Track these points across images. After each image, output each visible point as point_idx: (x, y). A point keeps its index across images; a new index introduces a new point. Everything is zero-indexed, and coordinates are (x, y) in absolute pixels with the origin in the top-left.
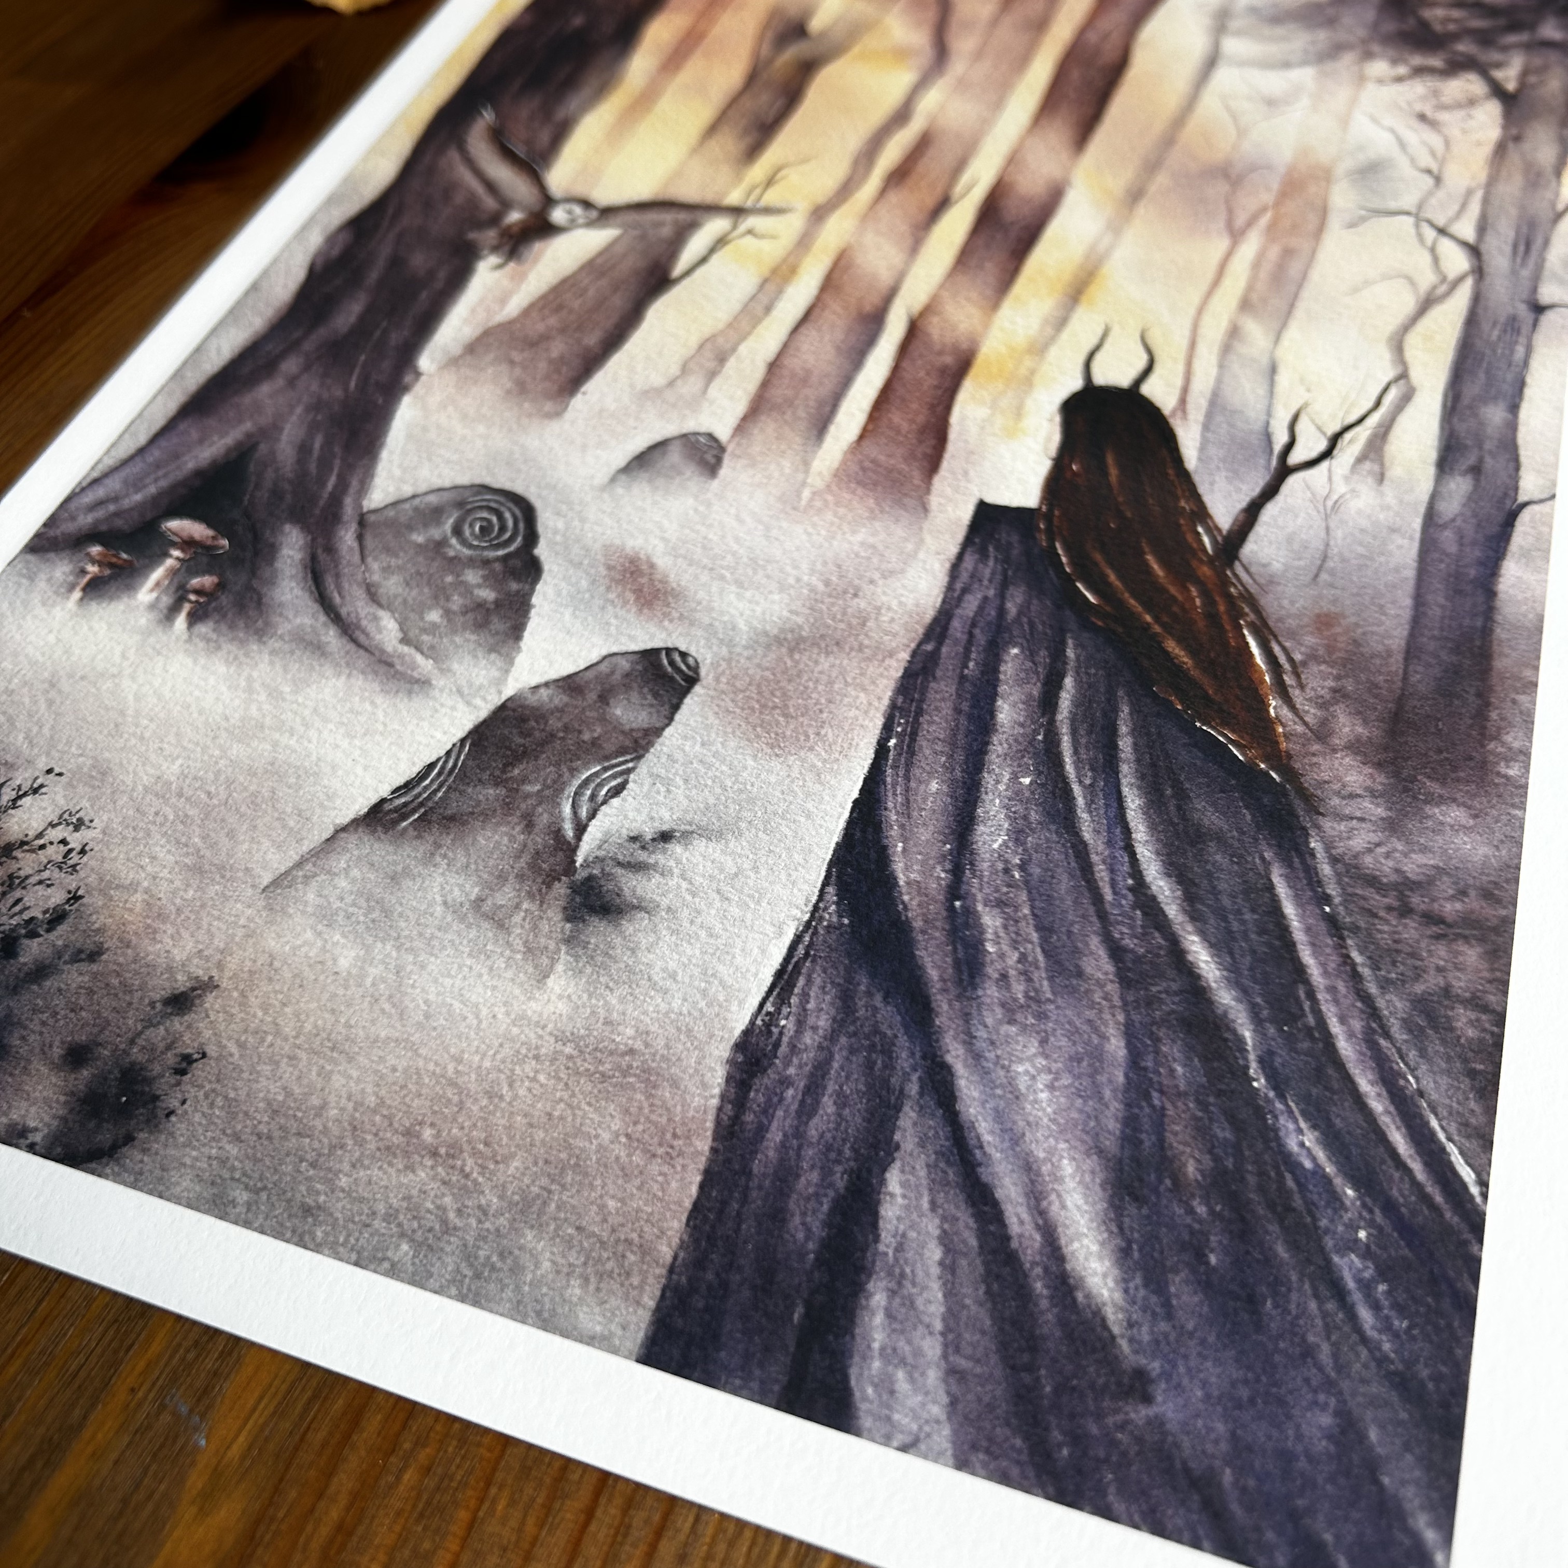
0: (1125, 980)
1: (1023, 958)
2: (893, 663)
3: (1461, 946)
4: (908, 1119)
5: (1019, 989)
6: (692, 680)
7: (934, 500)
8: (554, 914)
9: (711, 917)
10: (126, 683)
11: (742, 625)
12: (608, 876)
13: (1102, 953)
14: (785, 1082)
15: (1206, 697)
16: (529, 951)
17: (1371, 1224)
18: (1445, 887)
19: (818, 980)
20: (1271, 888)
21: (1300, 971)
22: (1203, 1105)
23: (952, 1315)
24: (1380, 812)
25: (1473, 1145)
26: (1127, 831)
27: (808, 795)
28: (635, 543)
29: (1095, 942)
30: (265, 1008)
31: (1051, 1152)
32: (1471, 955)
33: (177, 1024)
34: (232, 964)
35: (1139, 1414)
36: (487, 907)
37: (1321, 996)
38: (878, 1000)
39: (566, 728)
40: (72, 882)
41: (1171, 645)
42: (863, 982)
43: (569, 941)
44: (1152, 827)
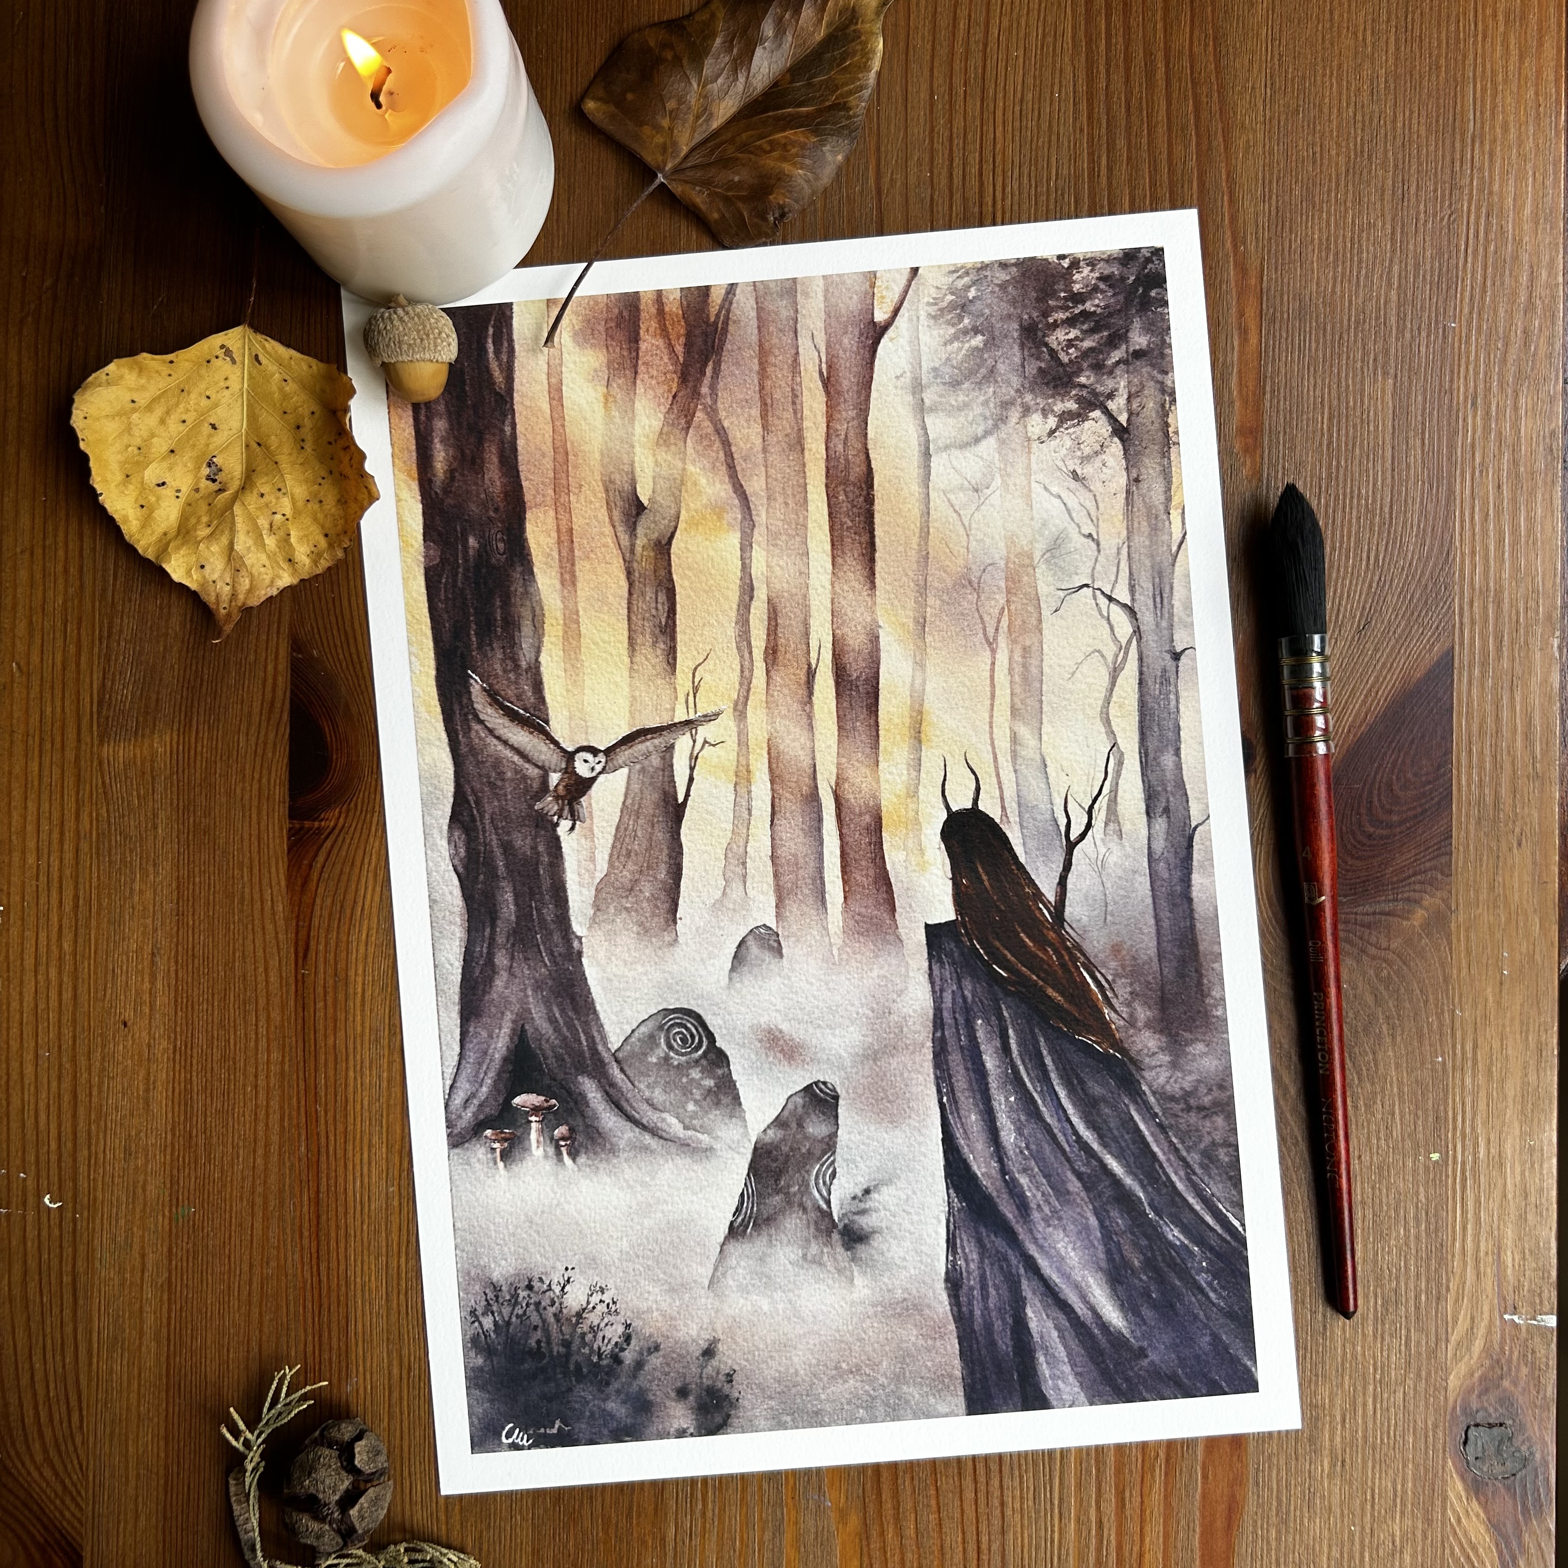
0: (1087, 1189)
1: (1043, 1194)
2: (925, 1050)
3: (1215, 1118)
4: (1025, 1284)
5: (1046, 1209)
6: (836, 1098)
7: (901, 931)
8: (840, 1249)
9: (906, 1224)
10: (567, 1207)
11: (844, 1054)
12: (853, 1222)
13: (1074, 1179)
14: (971, 1289)
15: (1076, 1019)
16: (839, 1271)
17: (1207, 1258)
18: (1203, 1089)
19: (965, 1238)
20: (1132, 1118)
21: (1154, 1155)
22: (1133, 1233)
23: (1069, 1354)
24: (1168, 1058)
25: (1236, 1210)
26: (1065, 1111)
27: (920, 1144)
28: (764, 1020)
29: (1069, 1174)
30: (745, 1340)
31: (1083, 1277)
32: (1220, 1121)
33: (714, 1363)
34: (718, 1327)
35: (1145, 1362)
36: (809, 1257)
37: (1165, 1165)
38: (993, 1237)
39: (792, 1149)
40: (621, 1319)
41: (1050, 992)
42: (983, 1231)
43: (853, 1259)
44: (1074, 1105)
